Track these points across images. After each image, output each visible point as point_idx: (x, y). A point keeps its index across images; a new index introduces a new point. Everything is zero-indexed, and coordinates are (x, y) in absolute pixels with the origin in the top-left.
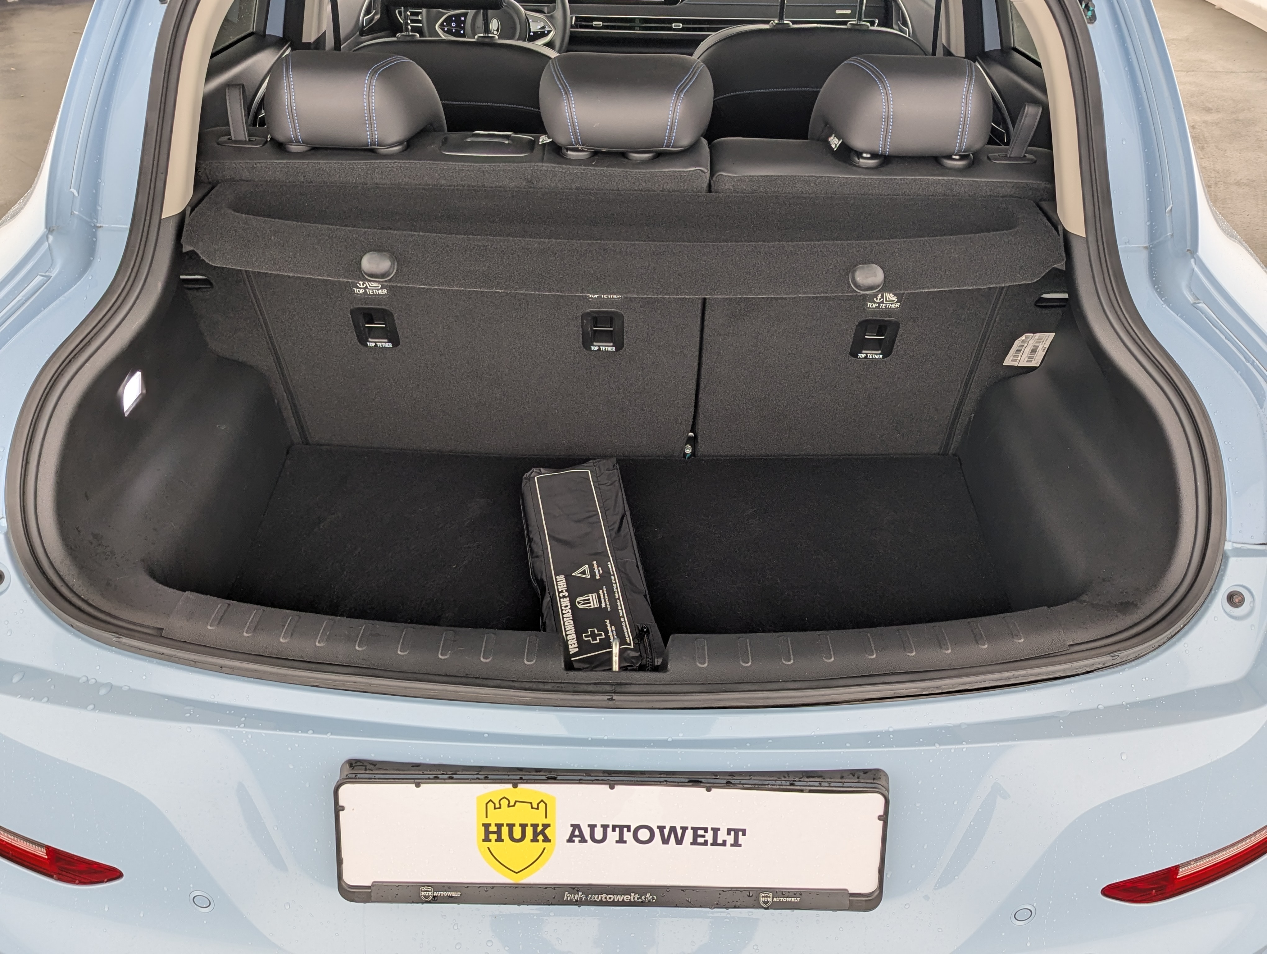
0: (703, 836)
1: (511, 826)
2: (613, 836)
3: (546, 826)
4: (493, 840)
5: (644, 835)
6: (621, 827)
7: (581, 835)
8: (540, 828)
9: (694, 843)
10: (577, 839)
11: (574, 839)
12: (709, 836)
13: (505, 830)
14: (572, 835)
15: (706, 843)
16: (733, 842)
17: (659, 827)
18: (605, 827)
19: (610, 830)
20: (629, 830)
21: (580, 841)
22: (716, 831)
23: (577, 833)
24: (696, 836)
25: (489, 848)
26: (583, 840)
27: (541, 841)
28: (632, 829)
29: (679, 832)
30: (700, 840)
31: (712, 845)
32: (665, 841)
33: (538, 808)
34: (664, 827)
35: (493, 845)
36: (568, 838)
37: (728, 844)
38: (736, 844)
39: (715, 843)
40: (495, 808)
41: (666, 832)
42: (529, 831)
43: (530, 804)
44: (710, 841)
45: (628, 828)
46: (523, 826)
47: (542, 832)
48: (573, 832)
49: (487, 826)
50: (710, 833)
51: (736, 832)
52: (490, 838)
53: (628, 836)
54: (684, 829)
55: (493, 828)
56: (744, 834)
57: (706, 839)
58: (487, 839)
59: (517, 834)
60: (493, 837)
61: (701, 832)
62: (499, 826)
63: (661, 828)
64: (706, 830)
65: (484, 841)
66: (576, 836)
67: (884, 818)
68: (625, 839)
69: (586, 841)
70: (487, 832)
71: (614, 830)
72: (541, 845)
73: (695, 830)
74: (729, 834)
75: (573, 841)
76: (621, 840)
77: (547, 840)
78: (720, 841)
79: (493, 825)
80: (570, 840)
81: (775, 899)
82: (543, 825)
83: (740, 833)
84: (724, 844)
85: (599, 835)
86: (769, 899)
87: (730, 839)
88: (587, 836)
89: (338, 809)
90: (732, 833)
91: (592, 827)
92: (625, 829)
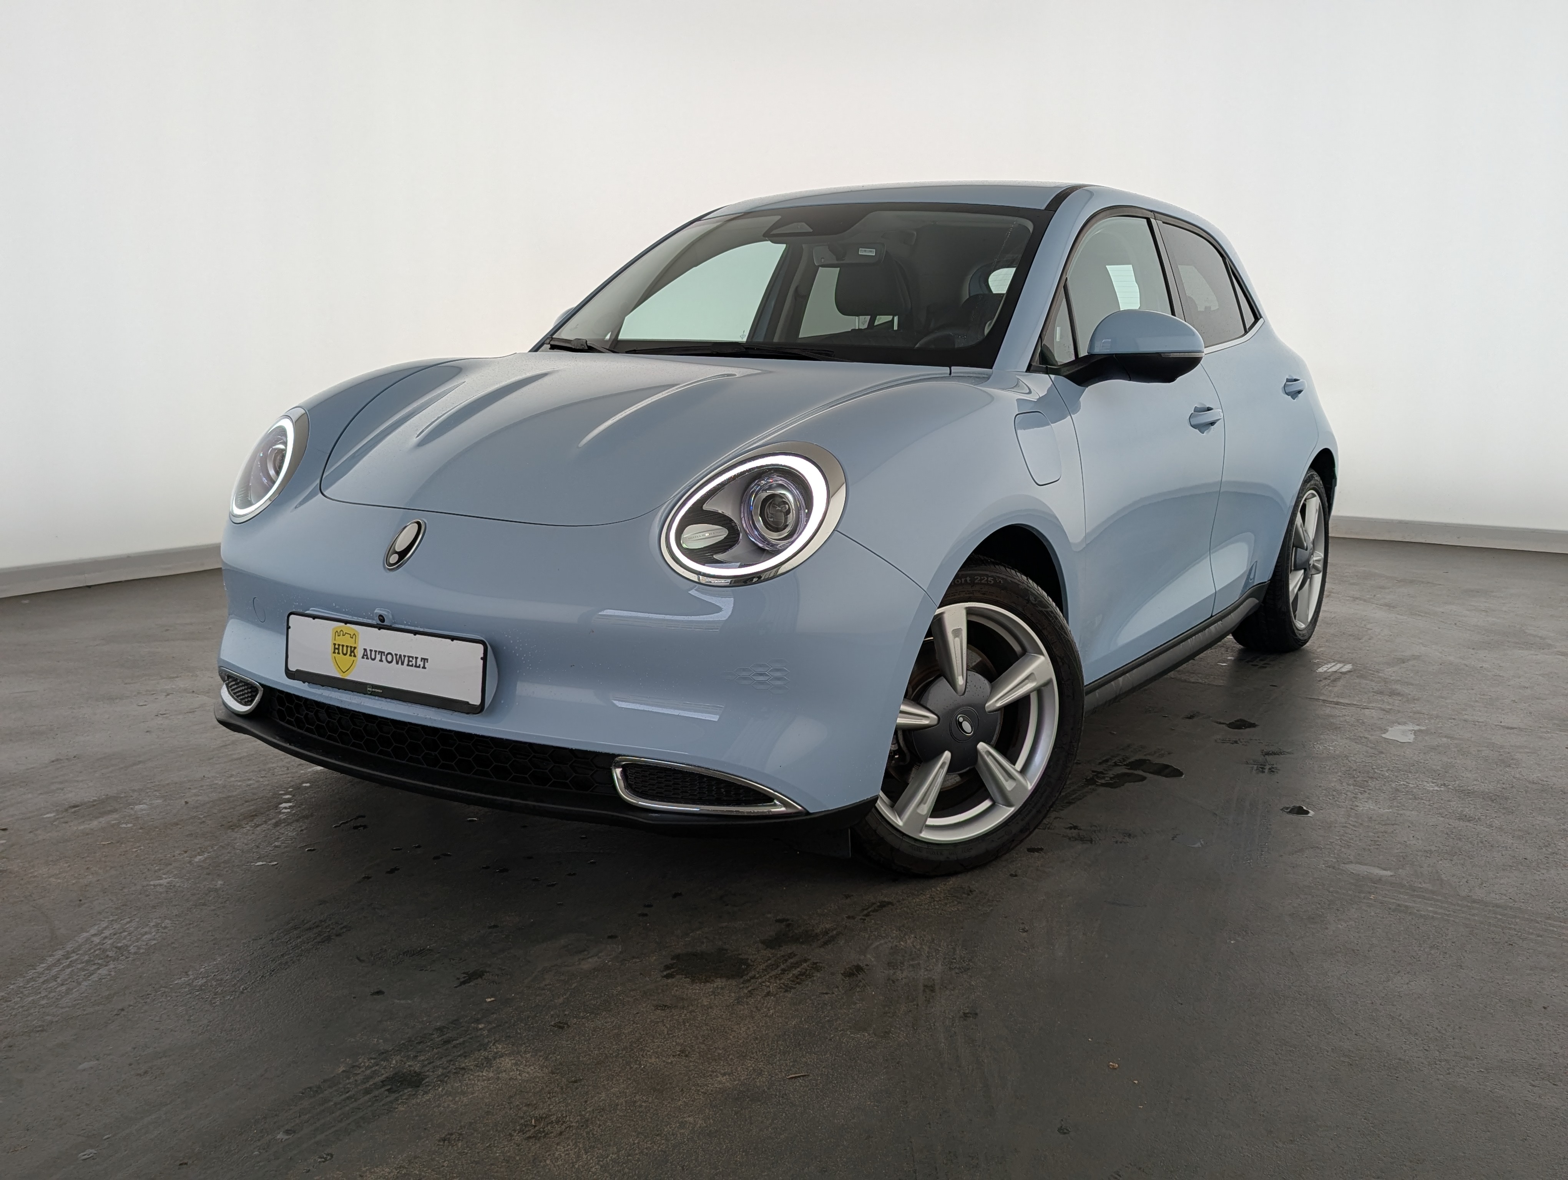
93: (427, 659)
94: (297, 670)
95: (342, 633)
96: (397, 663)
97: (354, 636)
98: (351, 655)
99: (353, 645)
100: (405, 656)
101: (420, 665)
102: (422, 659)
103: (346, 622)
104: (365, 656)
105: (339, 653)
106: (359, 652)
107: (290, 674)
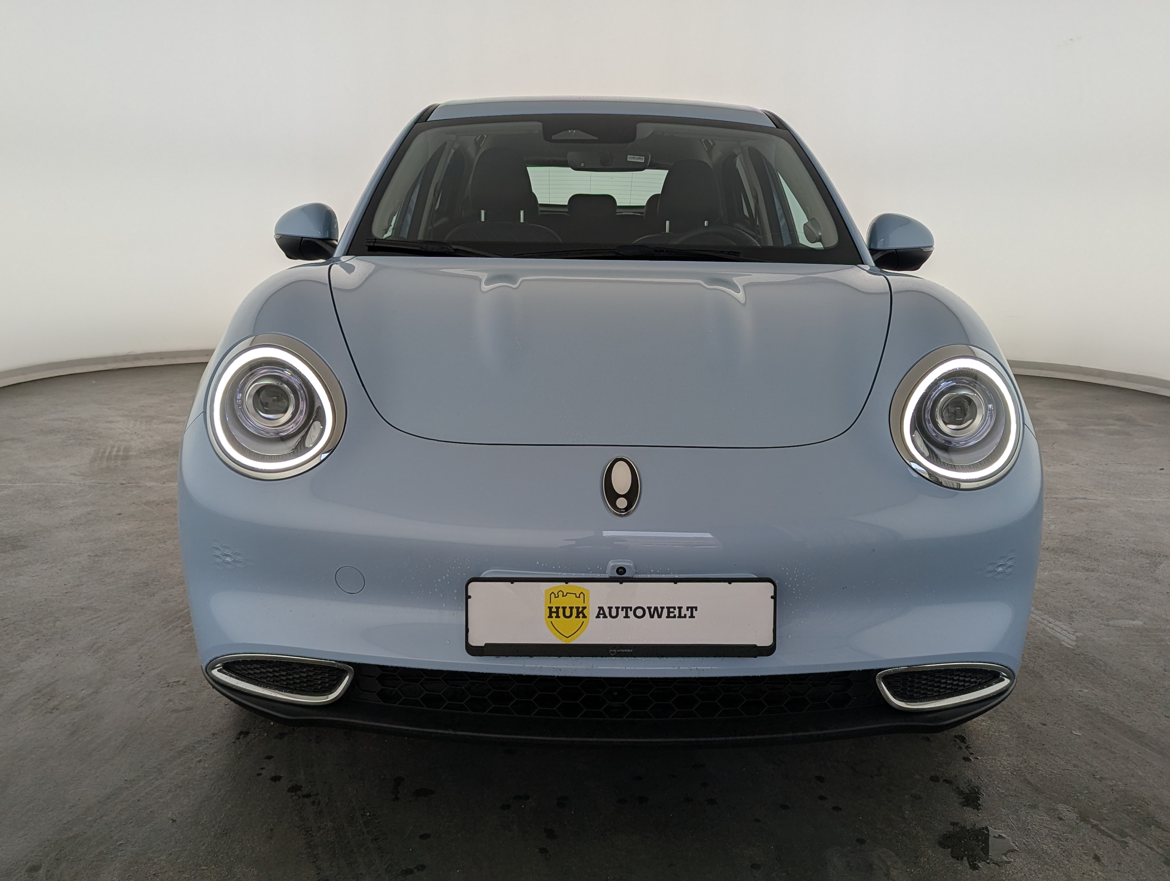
93: (696, 608)
94: (486, 644)
95: (560, 594)
96: (652, 616)
97: (582, 595)
98: (578, 617)
99: (581, 605)
100: (662, 608)
101: (685, 615)
102: (688, 608)
103: (567, 581)
104: (601, 613)
105: (558, 617)
106: (592, 611)
107: (473, 651)
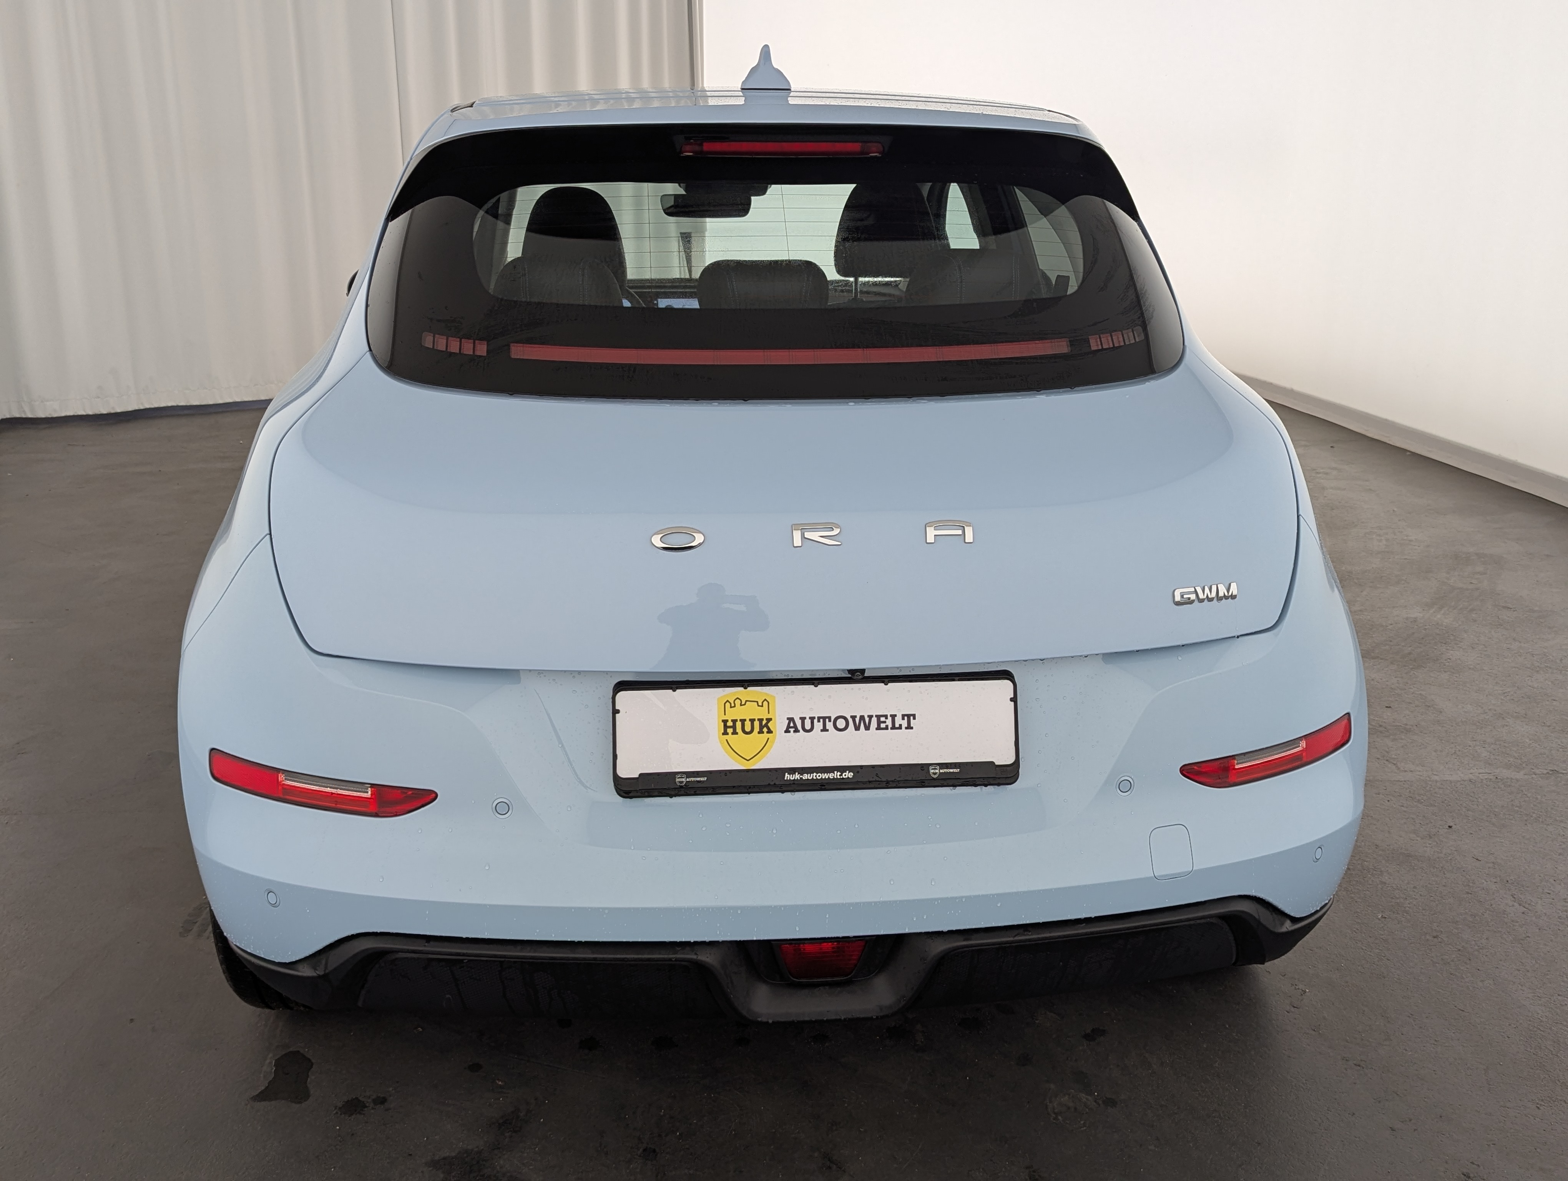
0: (885, 722)
1: (743, 721)
2: (818, 726)
3: (769, 720)
4: (730, 734)
5: (841, 724)
6: (824, 718)
7: (795, 727)
8: (764, 722)
9: (879, 728)
10: (792, 730)
11: (790, 729)
12: (889, 722)
13: (739, 724)
14: (789, 727)
15: (886, 728)
16: (906, 726)
17: (852, 717)
18: (812, 719)
19: (816, 721)
20: (830, 721)
21: (794, 732)
22: (893, 717)
23: (792, 725)
24: (879, 722)
25: (727, 740)
26: (796, 731)
27: (765, 732)
28: (832, 720)
29: (867, 720)
30: (883, 726)
31: (891, 729)
32: (857, 728)
33: (762, 706)
34: (856, 717)
35: (730, 737)
36: (785, 729)
37: (903, 727)
38: (909, 727)
39: (893, 728)
40: (731, 707)
41: (857, 720)
42: (757, 724)
43: (756, 703)
44: (890, 726)
45: (829, 718)
46: (752, 721)
47: (766, 725)
48: (789, 724)
49: (725, 722)
50: (890, 718)
51: (909, 717)
52: (728, 731)
53: (829, 725)
54: (870, 717)
55: (730, 724)
56: (914, 718)
57: (887, 724)
58: (725, 733)
59: (748, 728)
60: (730, 731)
61: (883, 719)
62: (734, 721)
63: (854, 718)
64: (886, 717)
65: (723, 734)
66: (792, 727)
67: (1014, 700)
68: (827, 728)
69: (798, 731)
70: (726, 727)
71: (819, 721)
72: (765, 735)
73: (878, 717)
74: (903, 719)
75: (789, 732)
76: (825, 729)
77: (770, 731)
78: (897, 725)
79: (730, 721)
80: (787, 731)
81: (941, 771)
82: (767, 719)
83: (912, 718)
84: (900, 727)
85: (808, 726)
86: (937, 771)
87: (905, 724)
88: (800, 727)
89: (615, 712)
90: (906, 718)
91: (803, 719)
92: (827, 720)
